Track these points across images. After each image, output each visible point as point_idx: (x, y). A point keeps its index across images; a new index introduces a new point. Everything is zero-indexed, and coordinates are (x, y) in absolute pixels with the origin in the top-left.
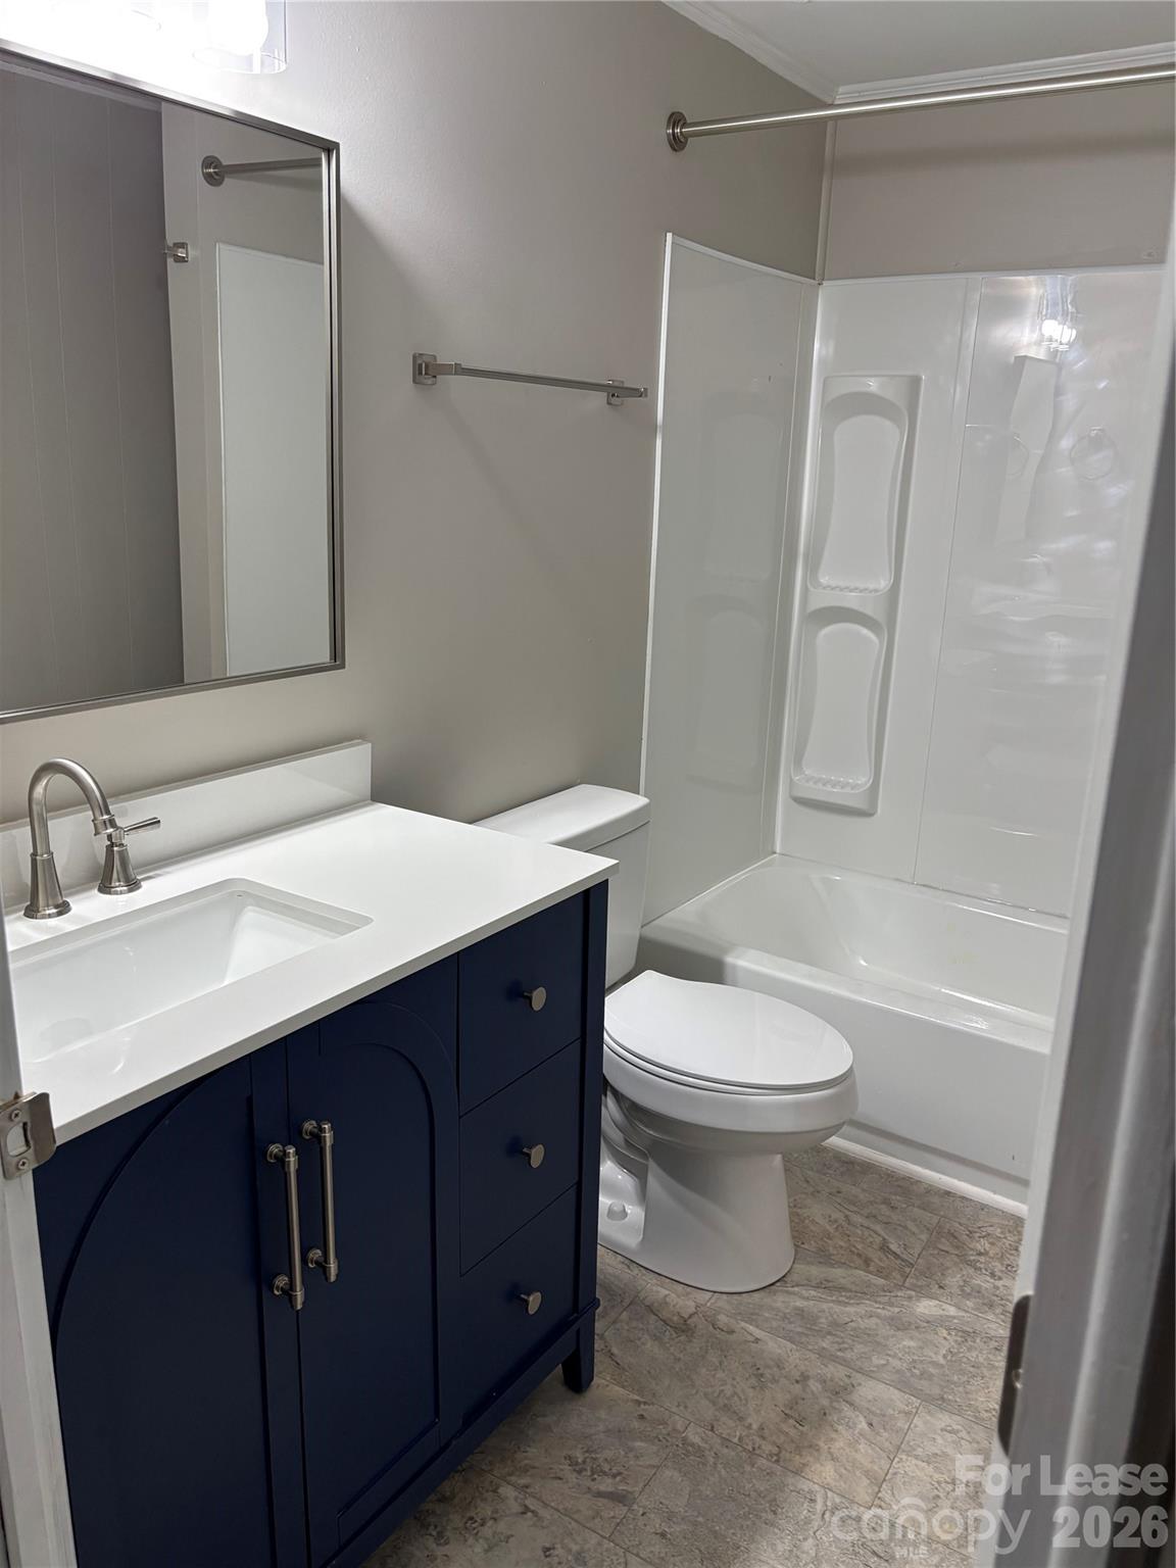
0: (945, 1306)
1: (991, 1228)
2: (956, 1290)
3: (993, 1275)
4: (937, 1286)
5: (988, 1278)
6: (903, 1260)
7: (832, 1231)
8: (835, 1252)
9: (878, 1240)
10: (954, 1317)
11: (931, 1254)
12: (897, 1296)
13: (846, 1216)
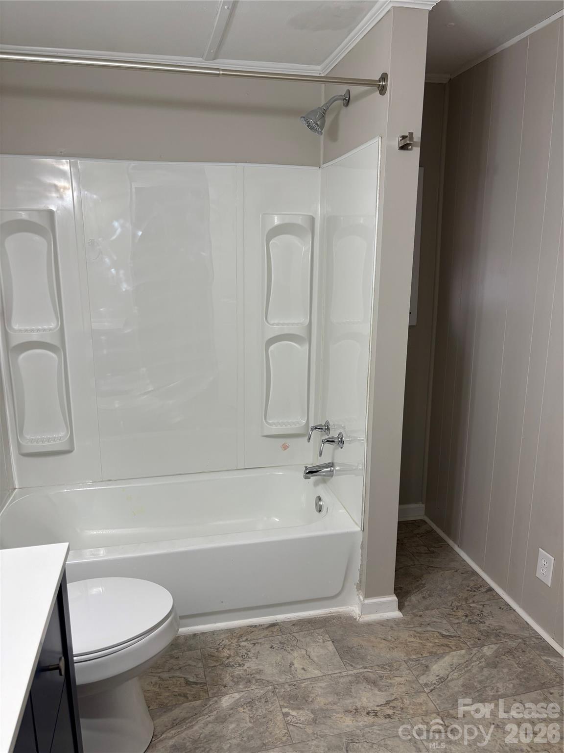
0: (234, 695)
1: (224, 642)
2: (231, 684)
3: (240, 665)
4: (223, 687)
5: (239, 668)
6: (200, 684)
7: (158, 690)
8: (168, 701)
9: (182, 680)
10: (240, 698)
11: (209, 672)
12: (211, 705)
13: (159, 677)
